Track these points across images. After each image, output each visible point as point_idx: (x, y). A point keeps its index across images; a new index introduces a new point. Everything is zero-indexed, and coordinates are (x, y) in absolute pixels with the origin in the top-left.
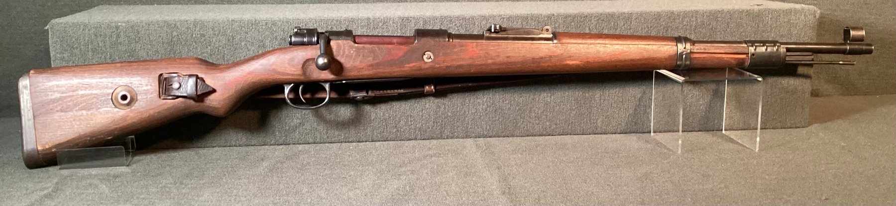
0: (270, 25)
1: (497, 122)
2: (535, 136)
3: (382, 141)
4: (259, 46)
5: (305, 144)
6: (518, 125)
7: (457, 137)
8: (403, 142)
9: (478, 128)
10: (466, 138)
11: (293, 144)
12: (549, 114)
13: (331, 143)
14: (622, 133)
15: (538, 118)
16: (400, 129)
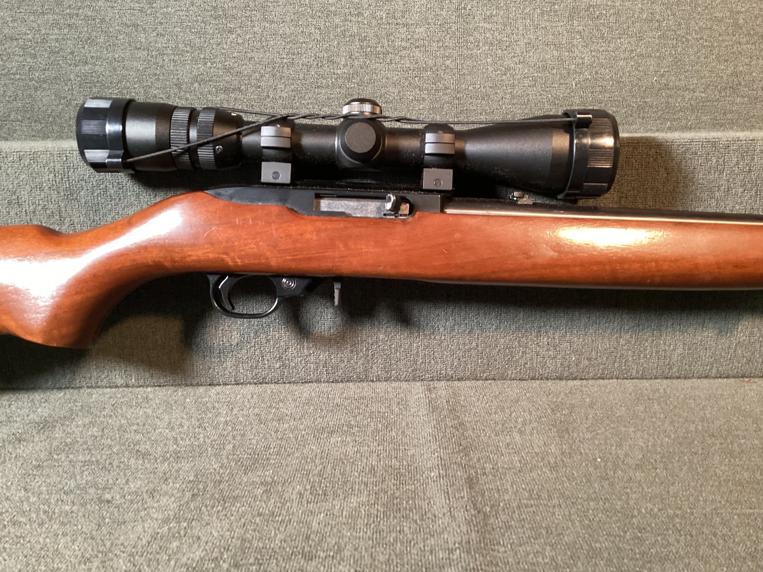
0: (28, 161)
1: (473, 353)
2: (547, 379)
3: (255, 384)
4: (10, 203)
5: (111, 387)
6: (514, 359)
7: (398, 379)
8: (294, 387)
9: (437, 363)
10: (414, 380)
11: (88, 387)
12: (575, 339)
13: (160, 386)
14: (720, 377)
15: (555, 347)
16: (287, 362)
